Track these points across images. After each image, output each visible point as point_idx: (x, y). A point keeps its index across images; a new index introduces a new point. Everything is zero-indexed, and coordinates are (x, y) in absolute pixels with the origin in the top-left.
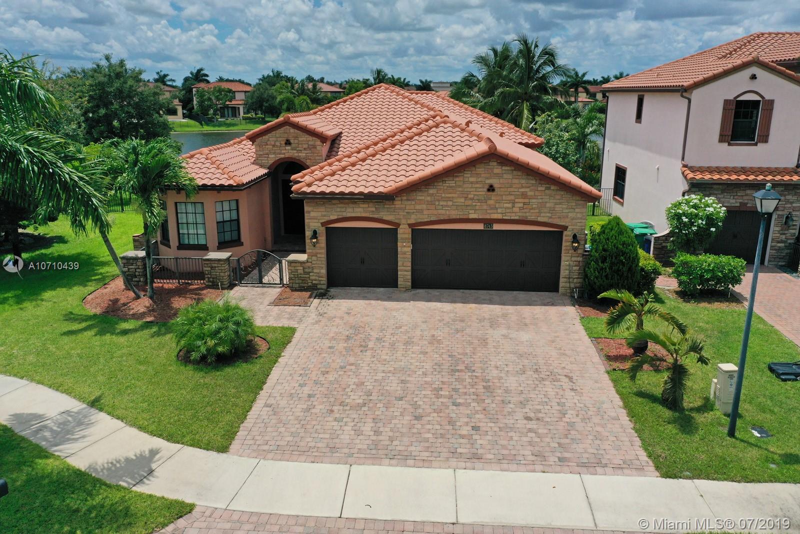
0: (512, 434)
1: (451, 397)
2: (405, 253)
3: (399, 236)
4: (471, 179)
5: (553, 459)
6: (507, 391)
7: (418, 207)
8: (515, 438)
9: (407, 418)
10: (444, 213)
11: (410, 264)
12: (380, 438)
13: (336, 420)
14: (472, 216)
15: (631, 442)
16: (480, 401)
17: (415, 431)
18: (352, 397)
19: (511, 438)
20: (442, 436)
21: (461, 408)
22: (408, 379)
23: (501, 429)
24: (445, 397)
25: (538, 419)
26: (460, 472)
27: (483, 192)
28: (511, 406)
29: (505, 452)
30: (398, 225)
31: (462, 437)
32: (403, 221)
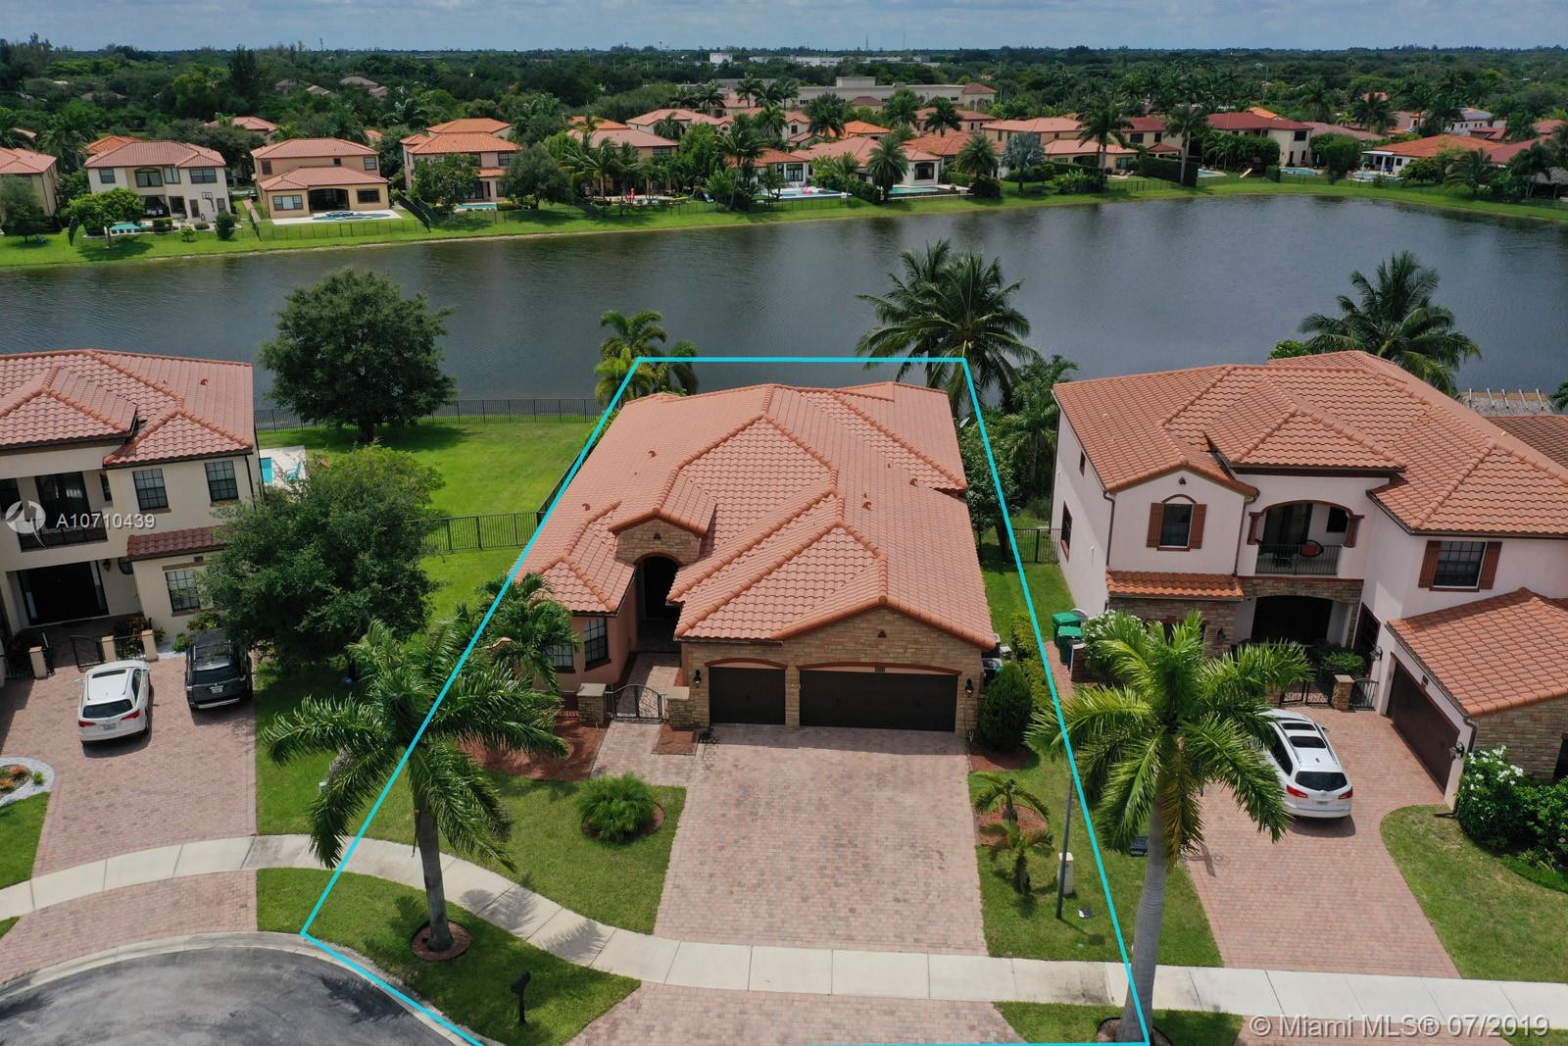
0: (882, 916)
1: (833, 877)
2: (792, 694)
3: (787, 678)
4: (861, 625)
5: (910, 940)
6: (883, 870)
7: (806, 650)
8: (884, 920)
9: (795, 900)
10: (832, 657)
11: (798, 705)
12: (774, 920)
13: (736, 902)
14: (863, 660)
15: (976, 923)
16: (859, 881)
17: (802, 913)
18: (748, 877)
19: (880, 921)
20: (824, 918)
21: (842, 888)
22: (797, 855)
23: (872, 910)
24: (828, 876)
25: (905, 901)
26: (837, 953)
27: (874, 637)
28: (885, 886)
29: (873, 934)
30: (786, 667)
31: (840, 919)
32: (792, 663)
